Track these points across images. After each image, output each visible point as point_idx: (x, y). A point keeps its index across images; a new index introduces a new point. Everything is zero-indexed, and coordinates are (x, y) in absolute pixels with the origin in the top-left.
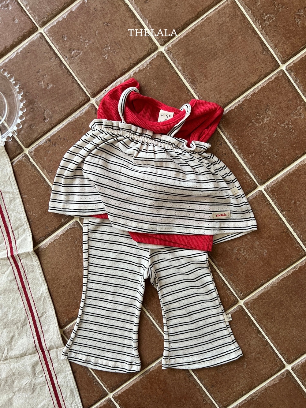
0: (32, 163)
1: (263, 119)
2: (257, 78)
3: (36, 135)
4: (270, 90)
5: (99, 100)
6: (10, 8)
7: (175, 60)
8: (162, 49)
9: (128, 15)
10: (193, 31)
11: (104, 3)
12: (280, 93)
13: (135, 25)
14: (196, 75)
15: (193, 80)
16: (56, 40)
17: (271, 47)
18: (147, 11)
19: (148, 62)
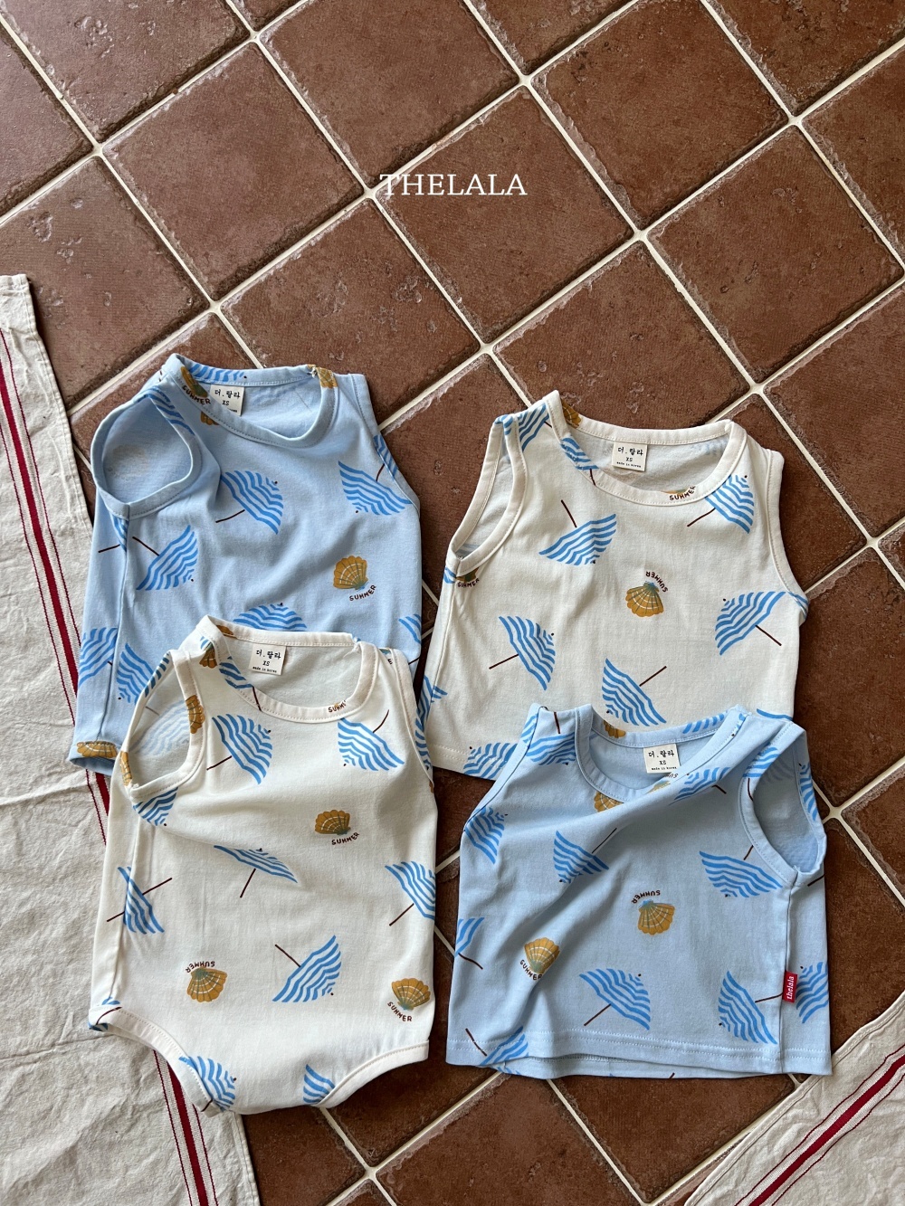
6: (419, 300)
7: (790, 415)
8: (759, 390)
9: (683, 317)
10: (828, 352)
11: (632, 291)
13: (701, 339)
14: (838, 447)
15: (831, 458)
16: (524, 372)
18: (725, 309)
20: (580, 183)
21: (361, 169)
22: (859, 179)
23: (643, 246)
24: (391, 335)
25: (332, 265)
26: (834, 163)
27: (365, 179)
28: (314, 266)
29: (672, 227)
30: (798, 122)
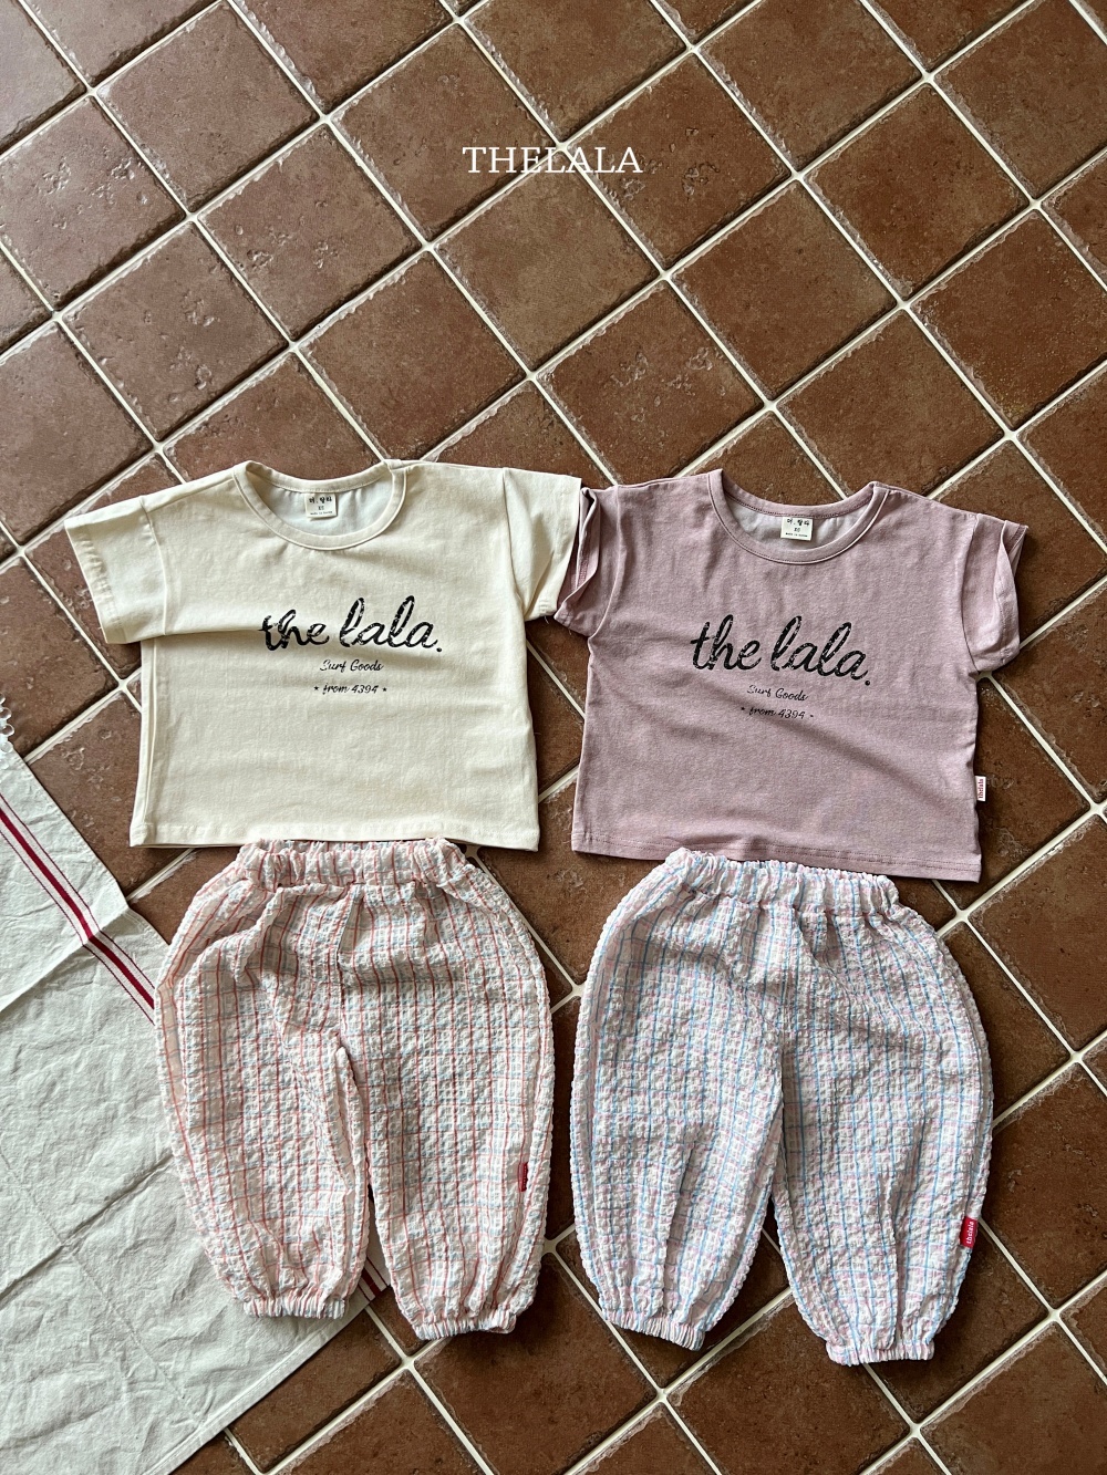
0: (169, 470)
1: (632, 373)
2: (615, 298)
3: (179, 415)
4: (642, 318)
5: (307, 344)
6: (132, 177)
8: (430, 247)
9: (361, 186)
10: (488, 213)
11: (317, 165)
12: (663, 323)
13: (377, 204)
14: (497, 293)
16: (222, 236)
17: (641, 239)
19: (403, 272)
20: (272, 75)
21: (84, 74)
22: (514, 67)
23: (327, 128)
24: (107, 207)
25: (57, 150)
26: (492, 54)
27: (87, 79)
28: (42, 152)
29: (351, 110)
30: (462, 21)
